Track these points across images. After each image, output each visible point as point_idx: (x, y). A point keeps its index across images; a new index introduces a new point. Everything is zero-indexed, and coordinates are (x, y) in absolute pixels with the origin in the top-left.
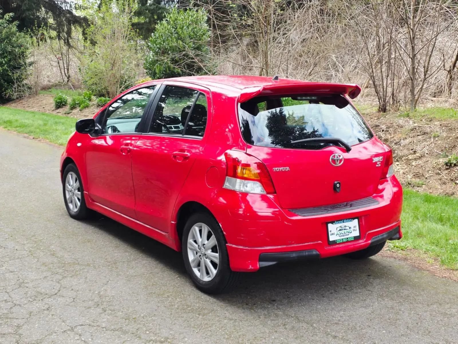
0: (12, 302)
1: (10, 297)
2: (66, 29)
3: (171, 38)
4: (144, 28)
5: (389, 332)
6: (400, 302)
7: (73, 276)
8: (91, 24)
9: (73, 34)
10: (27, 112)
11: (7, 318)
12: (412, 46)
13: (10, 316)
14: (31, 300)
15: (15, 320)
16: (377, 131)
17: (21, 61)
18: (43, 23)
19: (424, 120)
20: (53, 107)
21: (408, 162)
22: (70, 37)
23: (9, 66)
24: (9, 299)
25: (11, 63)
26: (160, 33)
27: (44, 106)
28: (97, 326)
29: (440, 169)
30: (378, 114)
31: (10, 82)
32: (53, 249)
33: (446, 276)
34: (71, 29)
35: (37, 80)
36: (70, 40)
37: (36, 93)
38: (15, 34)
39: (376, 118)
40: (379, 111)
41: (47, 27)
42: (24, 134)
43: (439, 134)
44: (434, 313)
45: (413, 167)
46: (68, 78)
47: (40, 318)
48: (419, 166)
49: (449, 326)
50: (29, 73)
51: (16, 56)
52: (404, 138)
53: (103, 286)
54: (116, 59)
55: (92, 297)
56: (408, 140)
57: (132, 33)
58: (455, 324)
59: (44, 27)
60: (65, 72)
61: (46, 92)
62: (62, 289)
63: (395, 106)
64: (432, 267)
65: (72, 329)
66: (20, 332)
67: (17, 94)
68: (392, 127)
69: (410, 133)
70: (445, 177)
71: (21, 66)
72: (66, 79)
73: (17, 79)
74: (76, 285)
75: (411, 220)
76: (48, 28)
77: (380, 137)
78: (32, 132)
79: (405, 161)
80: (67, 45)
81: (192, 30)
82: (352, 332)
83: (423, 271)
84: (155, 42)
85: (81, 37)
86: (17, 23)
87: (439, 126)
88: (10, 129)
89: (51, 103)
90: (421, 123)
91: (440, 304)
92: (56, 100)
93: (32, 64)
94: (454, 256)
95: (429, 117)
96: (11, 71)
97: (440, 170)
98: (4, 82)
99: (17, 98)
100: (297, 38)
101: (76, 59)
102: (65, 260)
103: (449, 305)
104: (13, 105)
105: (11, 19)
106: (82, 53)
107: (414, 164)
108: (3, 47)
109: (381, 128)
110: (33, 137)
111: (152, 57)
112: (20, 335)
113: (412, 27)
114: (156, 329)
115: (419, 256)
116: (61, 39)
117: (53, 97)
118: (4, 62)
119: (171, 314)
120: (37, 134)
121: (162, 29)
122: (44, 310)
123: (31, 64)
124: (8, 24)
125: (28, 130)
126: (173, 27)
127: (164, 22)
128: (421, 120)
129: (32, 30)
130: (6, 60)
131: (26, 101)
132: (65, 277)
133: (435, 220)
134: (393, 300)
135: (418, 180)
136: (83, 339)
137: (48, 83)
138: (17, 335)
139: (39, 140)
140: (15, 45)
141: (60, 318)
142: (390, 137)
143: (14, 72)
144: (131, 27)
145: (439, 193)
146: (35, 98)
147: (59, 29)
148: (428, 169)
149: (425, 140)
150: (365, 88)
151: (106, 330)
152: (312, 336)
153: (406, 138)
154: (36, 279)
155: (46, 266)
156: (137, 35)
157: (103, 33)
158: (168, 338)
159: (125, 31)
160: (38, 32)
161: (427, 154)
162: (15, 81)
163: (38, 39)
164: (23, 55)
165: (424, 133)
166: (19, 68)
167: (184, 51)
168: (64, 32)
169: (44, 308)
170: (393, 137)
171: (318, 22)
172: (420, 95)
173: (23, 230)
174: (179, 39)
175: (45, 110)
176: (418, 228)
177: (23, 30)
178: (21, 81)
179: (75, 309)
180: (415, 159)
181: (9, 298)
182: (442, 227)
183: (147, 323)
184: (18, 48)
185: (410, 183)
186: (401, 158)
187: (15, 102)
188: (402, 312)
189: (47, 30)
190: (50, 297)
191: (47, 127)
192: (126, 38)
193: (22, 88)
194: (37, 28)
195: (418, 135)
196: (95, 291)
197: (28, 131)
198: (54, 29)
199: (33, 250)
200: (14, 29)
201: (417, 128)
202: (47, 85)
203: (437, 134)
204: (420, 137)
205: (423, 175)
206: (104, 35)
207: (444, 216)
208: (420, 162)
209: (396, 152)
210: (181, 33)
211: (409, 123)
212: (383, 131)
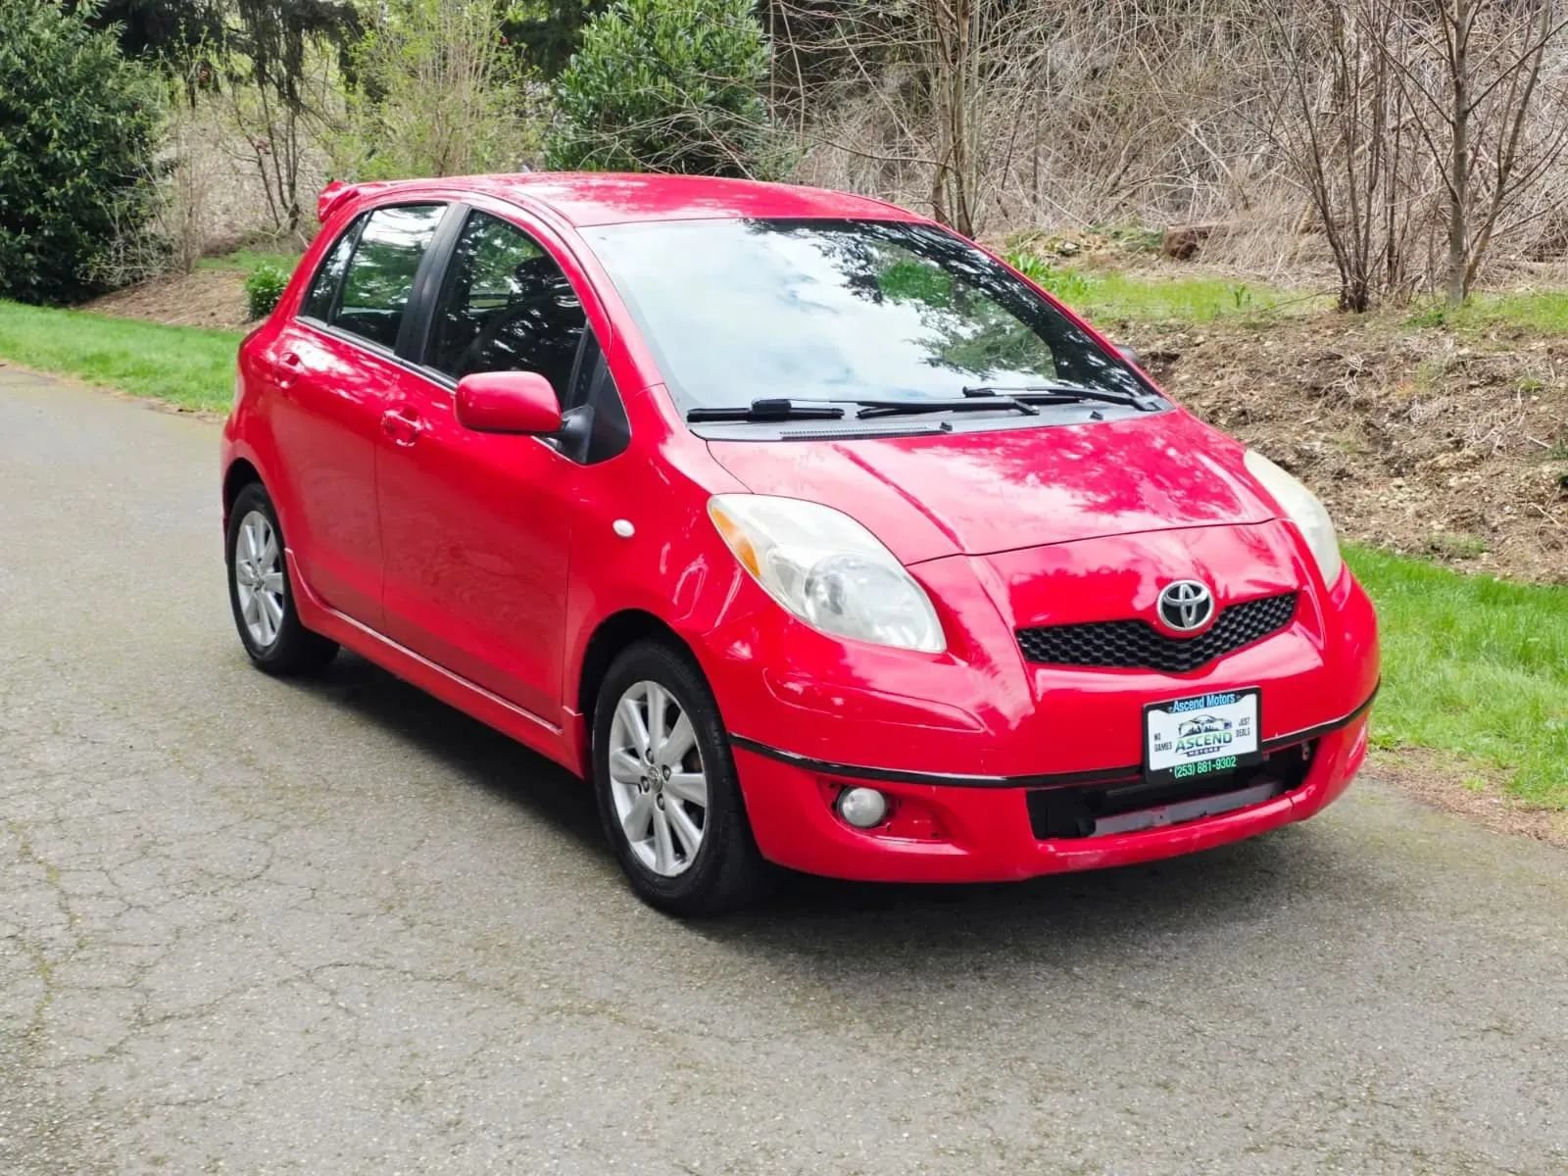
0: (121, 899)
1: (114, 884)
2: (283, 49)
3: (636, 69)
4: (545, 40)
5: (1319, 992)
6: (1363, 906)
7: (312, 824)
8: (366, 28)
9: (310, 65)
10: (159, 327)
11: (106, 943)
12: (1457, 83)
13: (115, 937)
14: (179, 892)
15: (130, 950)
16: (1333, 373)
17: (136, 159)
18: (206, 28)
19: (1493, 335)
20: (243, 313)
21: (1435, 477)
22: (300, 75)
23: (96, 176)
24: (109, 889)
25: (103, 166)
26: (598, 53)
27: (214, 310)
28: (387, 967)
29: (1541, 499)
30: (1338, 317)
31: (101, 229)
32: (246, 746)
33: (1523, 827)
34: (301, 47)
35: (191, 223)
36: (298, 87)
37: (188, 267)
38: (114, 67)
39: (1329, 332)
40: (1343, 308)
41: (219, 39)
42: (148, 397)
43: (1543, 382)
44: (1471, 937)
45: (1452, 493)
46: (292, 215)
47: (208, 944)
48: (1472, 490)
49: (1517, 976)
50: (161, 197)
51: (118, 141)
52: (1422, 397)
53: (406, 854)
54: (452, 146)
55: (369, 883)
56: (1435, 405)
57: (505, 57)
58: (1537, 970)
59: (211, 42)
60: (281, 194)
61: (219, 261)
62: (276, 860)
63: (1396, 290)
64: (1478, 803)
65: (308, 977)
66: (148, 981)
67: (123, 268)
68: (1383, 361)
69: (1444, 379)
70: (1559, 526)
71: (137, 174)
72: (286, 221)
73: (124, 218)
74: (321, 850)
75: (1422, 657)
76: (224, 43)
77: (1342, 396)
78: (175, 391)
79: (1423, 475)
80: (289, 104)
81: (705, 39)
82: (1195, 990)
83: (1447, 814)
84: (582, 85)
85: (334, 73)
86: (117, 27)
87: (1546, 356)
88: (102, 381)
89: (240, 299)
90: (1485, 346)
91: (1494, 912)
92: (253, 286)
93: (172, 167)
94: (1554, 766)
95: (1511, 324)
96: (103, 191)
97: (1543, 503)
98: (82, 231)
99: (125, 284)
100: (1071, 65)
101: (319, 150)
102: (287, 778)
103: (1523, 914)
104: (112, 306)
105: (99, 16)
106: (337, 127)
107: (1453, 482)
108: (73, 110)
109: (1347, 366)
110: (178, 406)
111: (572, 137)
112: (147, 992)
113: (1456, 17)
114: (571, 978)
115: (1439, 769)
116: (266, 83)
117: (242, 278)
118: (78, 163)
119: (621, 935)
120: (192, 395)
121: (605, 39)
122: (220, 921)
123: (168, 168)
124: (91, 32)
125: (162, 383)
126: (641, 34)
127: (611, 16)
128: (1485, 337)
129: (170, 51)
130: (84, 153)
131: (155, 295)
132: (287, 828)
133: (1505, 659)
134: (1341, 899)
135: (1464, 537)
136: (342, 1004)
137: (226, 233)
138: (138, 991)
139: (199, 417)
140: (114, 104)
141: (271, 946)
142: (1375, 394)
143: (114, 195)
144: (501, 34)
145: (1534, 576)
146: (184, 284)
147: (261, 47)
148: (1499, 499)
149: (1495, 403)
150: (1303, 232)
151: (416, 980)
152: (1067, 1001)
153: (1430, 398)
154: (194, 834)
155: (224, 795)
156: (522, 61)
157: (408, 57)
158: (607, 1003)
159: (481, 50)
160: (192, 57)
161: (1500, 447)
162: (117, 227)
163: (191, 82)
164: (139, 136)
165: (1494, 380)
166: (130, 182)
167: (679, 110)
168: (277, 57)
169: (221, 916)
170: (1387, 395)
171: (1143, 10)
172: (1481, 250)
173: (151, 689)
174: (662, 73)
175: (217, 321)
176: (1445, 682)
177: (140, 52)
178: (137, 227)
179: (317, 919)
180: (1459, 468)
181: (111, 887)
182: (1525, 679)
183: (542, 961)
184: (123, 113)
185: (1437, 545)
186: (1410, 463)
187: (118, 298)
188: (1364, 935)
189: (219, 51)
190: (238, 885)
191: (224, 375)
192: (484, 74)
193: (140, 251)
194: (186, 45)
195: (1472, 387)
196: (381, 869)
197: (162, 388)
198: (245, 49)
199: (182, 748)
200: (111, 49)
201: (1470, 363)
202: (223, 239)
203: (1536, 380)
204: (1477, 392)
205: (1483, 521)
206: (411, 64)
207: (1537, 643)
208: (1476, 476)
209: (1395, 443)
210: (670, 52)
211: (1440, 344)
212: (1352, 373)
